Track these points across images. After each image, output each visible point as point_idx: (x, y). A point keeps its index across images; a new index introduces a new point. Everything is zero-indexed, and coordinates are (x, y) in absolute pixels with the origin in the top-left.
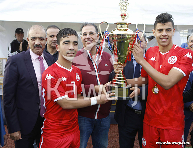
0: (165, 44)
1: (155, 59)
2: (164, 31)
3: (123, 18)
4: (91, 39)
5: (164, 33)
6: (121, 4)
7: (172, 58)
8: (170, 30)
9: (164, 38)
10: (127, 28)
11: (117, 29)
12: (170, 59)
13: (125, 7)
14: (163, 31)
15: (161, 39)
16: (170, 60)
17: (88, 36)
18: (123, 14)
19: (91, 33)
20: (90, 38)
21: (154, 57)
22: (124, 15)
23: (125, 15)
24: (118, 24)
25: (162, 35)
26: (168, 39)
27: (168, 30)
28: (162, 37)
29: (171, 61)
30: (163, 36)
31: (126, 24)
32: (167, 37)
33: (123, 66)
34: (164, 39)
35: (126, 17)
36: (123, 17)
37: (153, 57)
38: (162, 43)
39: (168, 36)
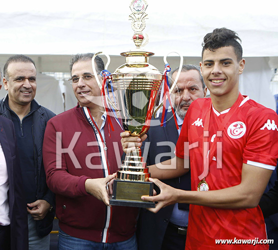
0: (221, 91)
1: (202, 124)
2: (216, 64)
3: (136, 44)
4: (87, 88)
5: (216, 68)
6: (133, 16)
7: (236, 126)
8: (230, 63)
9: (216, 78)
10: (146, 64)
11: (127, 65)
12: (231, 127)
13: (141, 23)
14: (214, 64)
15: (211, 80)
16: (232, 130)
17: (80, 82)
18: (137, 36)
19: (87, 76)
20: (84, 86)
21: (201, 120)
22: (140, 38)
23: (142, 38)
24: (127, 55)
25: (212, 72)
26: (225, 80)
27: (225, 62)
28: (212, 77)
29: (235, 132)
30: (213, 74)
31: (143, 54)
32: (223, 76)
33: (140, 139)
34: (217, 80)
35: (144, 41)
36: (138, 41)
37: (199, 119)
38: (213, 88)
39: (224, 74)
